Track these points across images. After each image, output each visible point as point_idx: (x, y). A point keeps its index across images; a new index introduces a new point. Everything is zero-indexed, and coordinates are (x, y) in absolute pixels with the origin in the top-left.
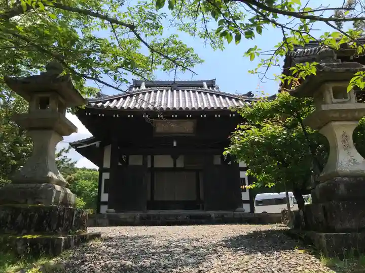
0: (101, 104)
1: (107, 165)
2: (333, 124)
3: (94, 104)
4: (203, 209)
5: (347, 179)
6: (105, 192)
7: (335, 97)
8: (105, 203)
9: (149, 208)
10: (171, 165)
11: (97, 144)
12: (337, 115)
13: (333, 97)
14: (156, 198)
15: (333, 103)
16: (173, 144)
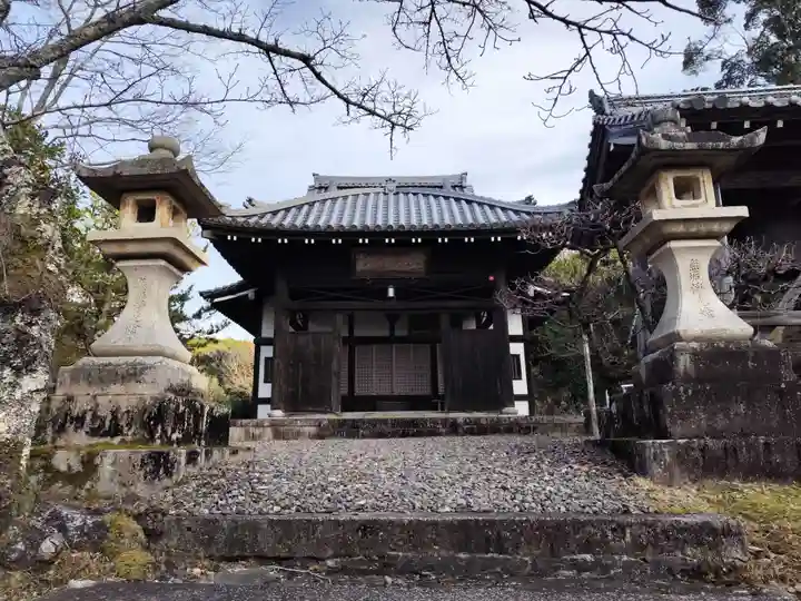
0: (255, 219)
1: (268, 331)
2: (673, 244)
3: (243, 219)
4: (443, 409)
5: (694, 345)
6: (265, 382)
7: (678, 196)
8: (265, 401)
9: (345, 409)
10: (386, 333)
11: (250, 293)
12: (680, 229)
13: (674, 196)
14: (358, 391)
15: (674, 207)
16: (387, 292)
